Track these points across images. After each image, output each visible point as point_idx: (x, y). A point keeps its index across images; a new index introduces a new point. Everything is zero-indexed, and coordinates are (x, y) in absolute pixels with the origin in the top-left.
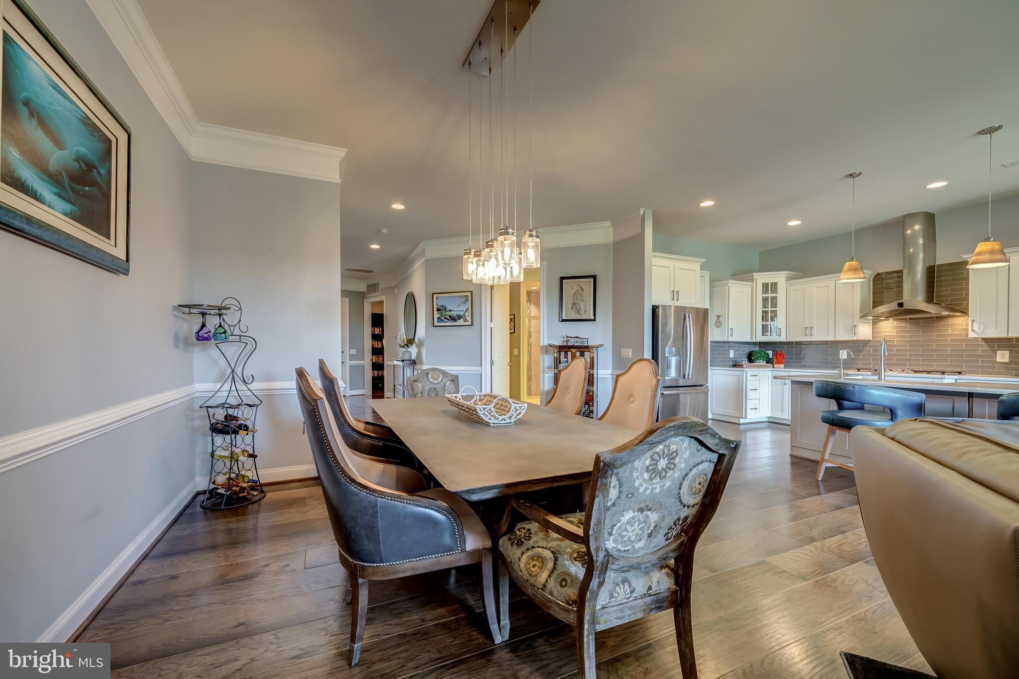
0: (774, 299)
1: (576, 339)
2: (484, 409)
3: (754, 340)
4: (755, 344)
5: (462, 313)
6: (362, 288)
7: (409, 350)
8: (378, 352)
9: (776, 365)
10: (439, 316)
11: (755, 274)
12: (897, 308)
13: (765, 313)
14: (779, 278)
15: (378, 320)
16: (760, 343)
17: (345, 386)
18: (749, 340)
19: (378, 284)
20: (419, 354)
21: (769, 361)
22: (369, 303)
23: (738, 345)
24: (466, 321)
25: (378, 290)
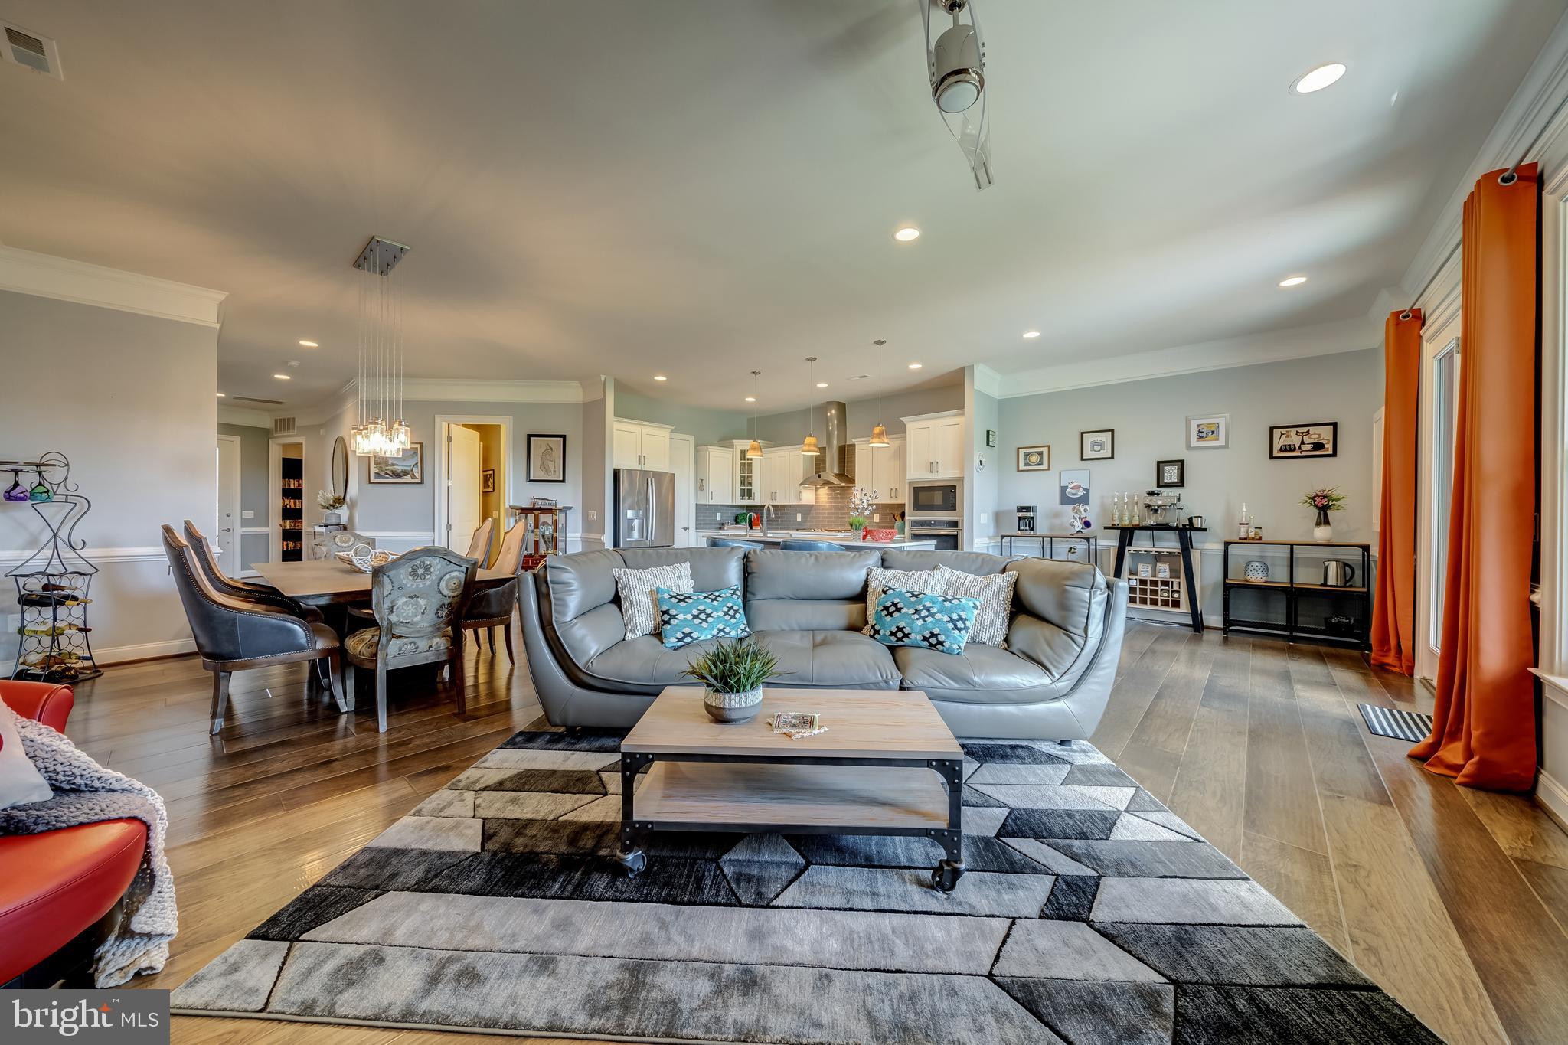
0: (750, 465)
1: (543, 501)
2: (360, 560)
3: (738, 504)
4: (738, 507)
5: (409, 469)
6: (267, 422)
7: (336, 511)
8: (292, 514)
10: (377, 471)
11: (735, 441)
12: (818, 479)
13: (743, 478)
14: (752, 446)
15: (292, 468)
16: (742, 506)
17: (222, 551)
18: (730, 503)
19: (294, 419)
20: (351, 518)
22: (279, 444)
23: (725, 508)
24: (413, 477)
25: (293, 428)
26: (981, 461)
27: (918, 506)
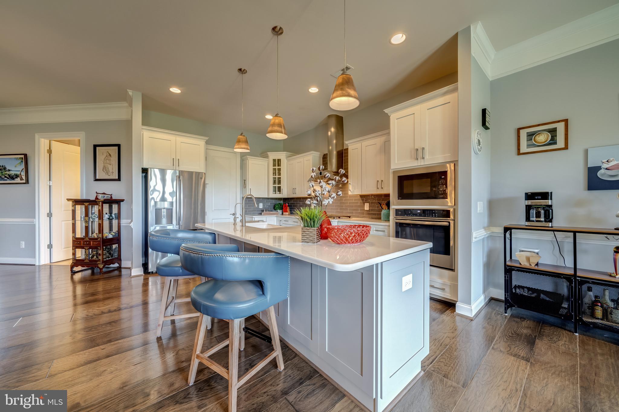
0: (279, 170)
1: (103, 195)
5: (18, 173)
9: (284, 213)
11: (268, 153)
13: (275, 179)
14: (282, 156)
18: (267, 197)
23: (265, 200)
24: (22, 179)
26: (479, 141)
27: (403, 195)
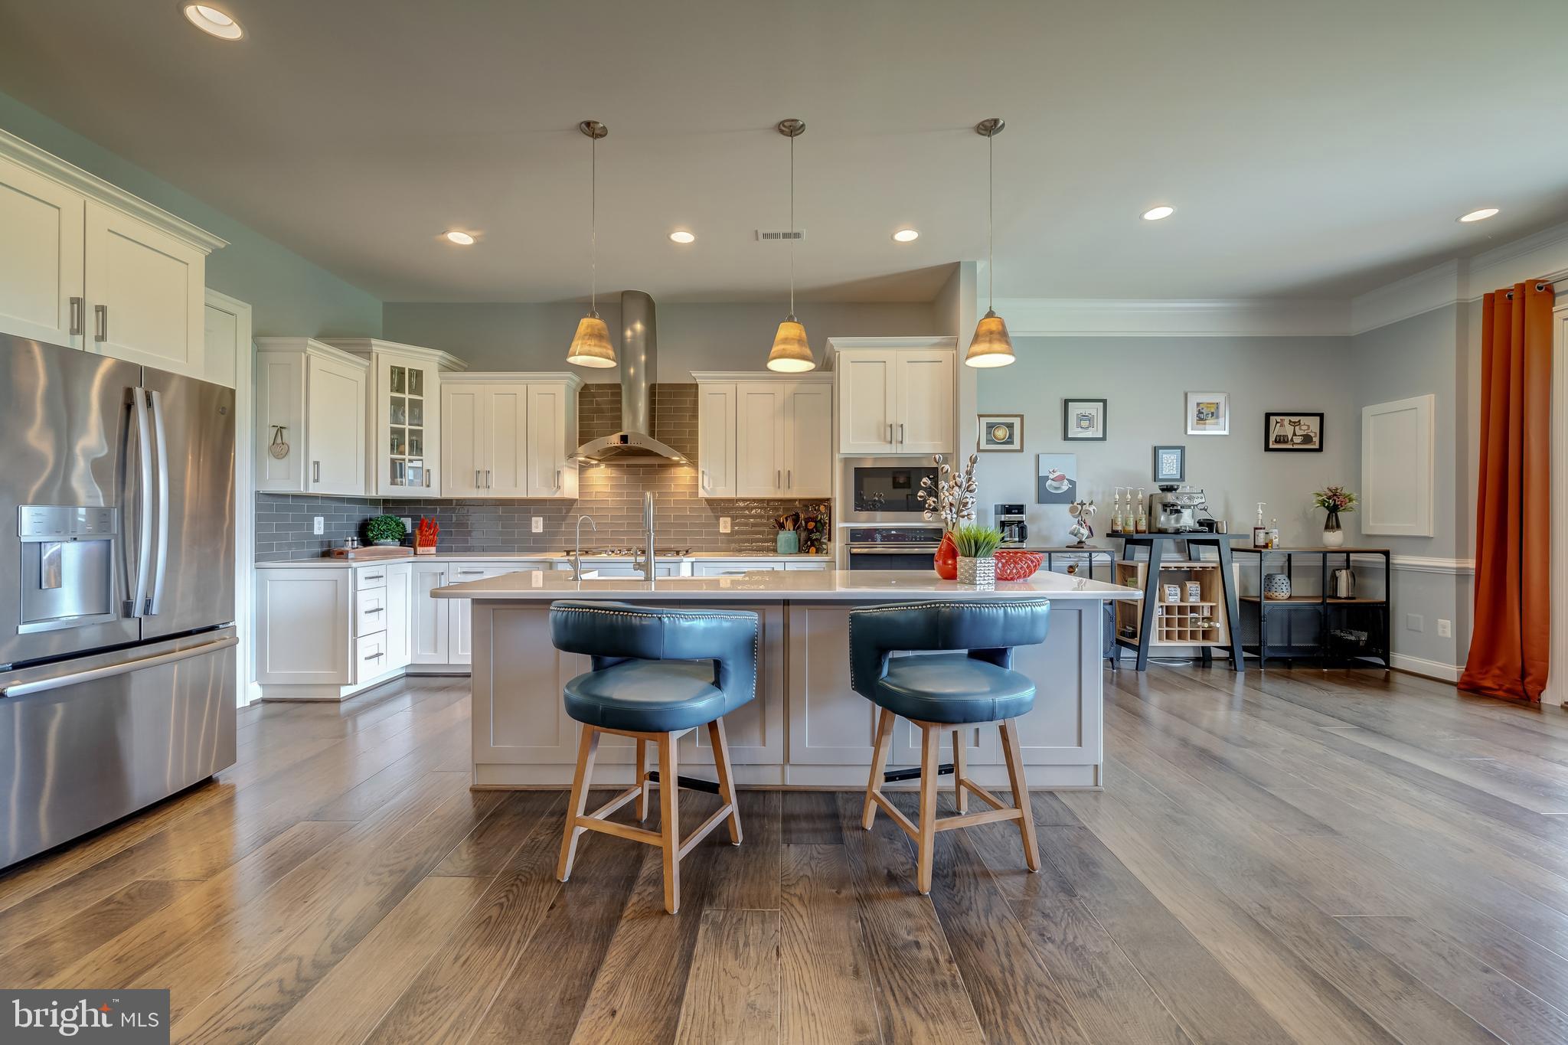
0: (416, 405)
3: (374, 494)
4: (374, 502)
9: (420, 550)
11: (374, 341)
12: (619, 444)
13: (397, 436)
14: (426, 360)
16: (386, 501)
18: (359, 492)
21: (406, 541)
23: (334, 504)
27: (862, 503)
